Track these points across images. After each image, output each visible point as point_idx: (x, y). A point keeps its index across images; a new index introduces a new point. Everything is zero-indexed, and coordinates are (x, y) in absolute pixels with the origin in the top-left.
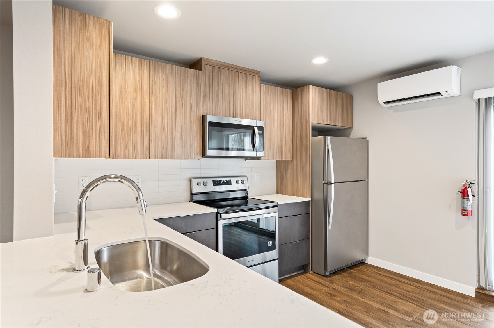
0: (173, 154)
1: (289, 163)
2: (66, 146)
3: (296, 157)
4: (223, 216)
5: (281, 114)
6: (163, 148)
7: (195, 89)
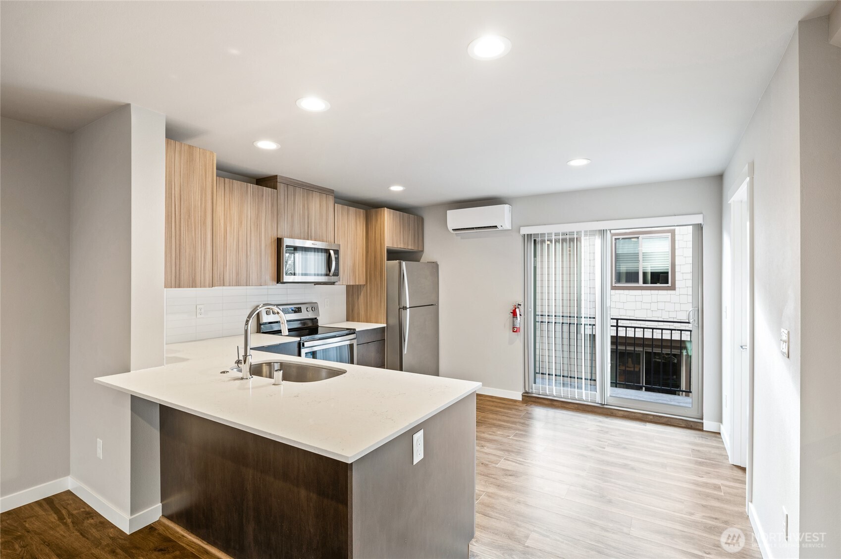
0: (248, 281)
1: (362, 288)
2: (175, 277)
3: (370, 281)
4: (306, 344)
5: (354, 235)
6: (237, 274)
7: (270, 209)
